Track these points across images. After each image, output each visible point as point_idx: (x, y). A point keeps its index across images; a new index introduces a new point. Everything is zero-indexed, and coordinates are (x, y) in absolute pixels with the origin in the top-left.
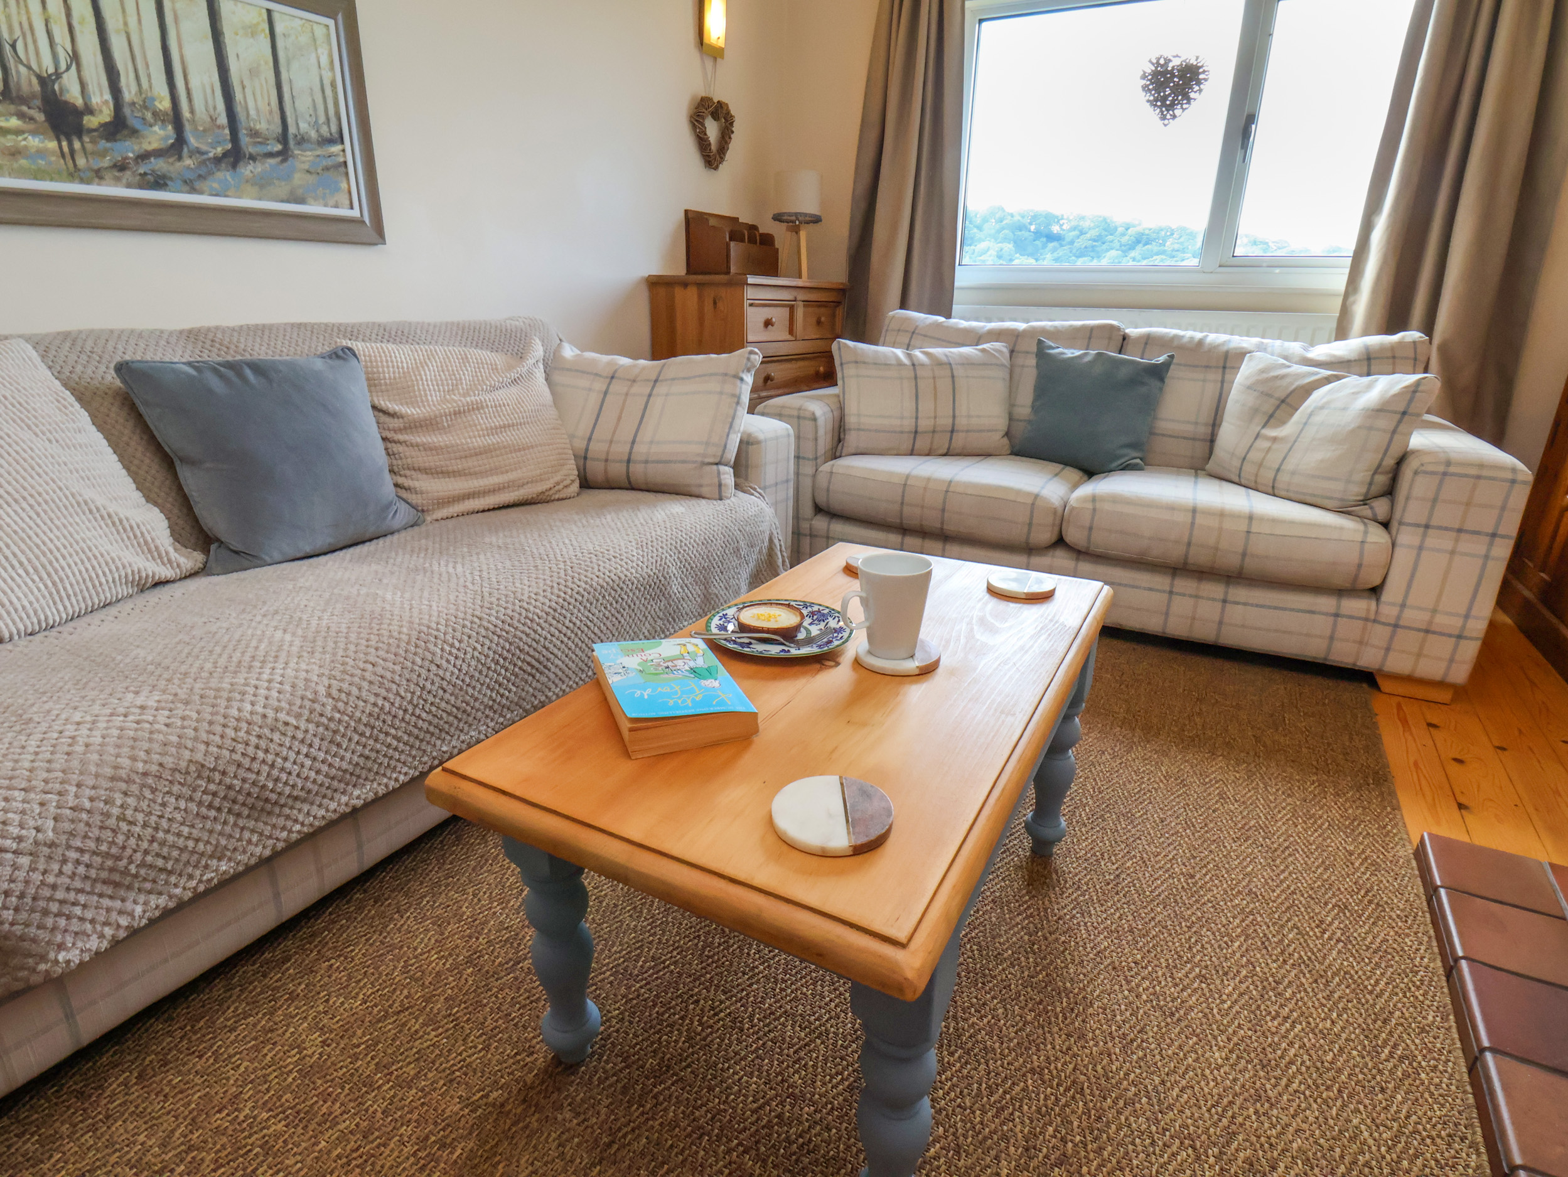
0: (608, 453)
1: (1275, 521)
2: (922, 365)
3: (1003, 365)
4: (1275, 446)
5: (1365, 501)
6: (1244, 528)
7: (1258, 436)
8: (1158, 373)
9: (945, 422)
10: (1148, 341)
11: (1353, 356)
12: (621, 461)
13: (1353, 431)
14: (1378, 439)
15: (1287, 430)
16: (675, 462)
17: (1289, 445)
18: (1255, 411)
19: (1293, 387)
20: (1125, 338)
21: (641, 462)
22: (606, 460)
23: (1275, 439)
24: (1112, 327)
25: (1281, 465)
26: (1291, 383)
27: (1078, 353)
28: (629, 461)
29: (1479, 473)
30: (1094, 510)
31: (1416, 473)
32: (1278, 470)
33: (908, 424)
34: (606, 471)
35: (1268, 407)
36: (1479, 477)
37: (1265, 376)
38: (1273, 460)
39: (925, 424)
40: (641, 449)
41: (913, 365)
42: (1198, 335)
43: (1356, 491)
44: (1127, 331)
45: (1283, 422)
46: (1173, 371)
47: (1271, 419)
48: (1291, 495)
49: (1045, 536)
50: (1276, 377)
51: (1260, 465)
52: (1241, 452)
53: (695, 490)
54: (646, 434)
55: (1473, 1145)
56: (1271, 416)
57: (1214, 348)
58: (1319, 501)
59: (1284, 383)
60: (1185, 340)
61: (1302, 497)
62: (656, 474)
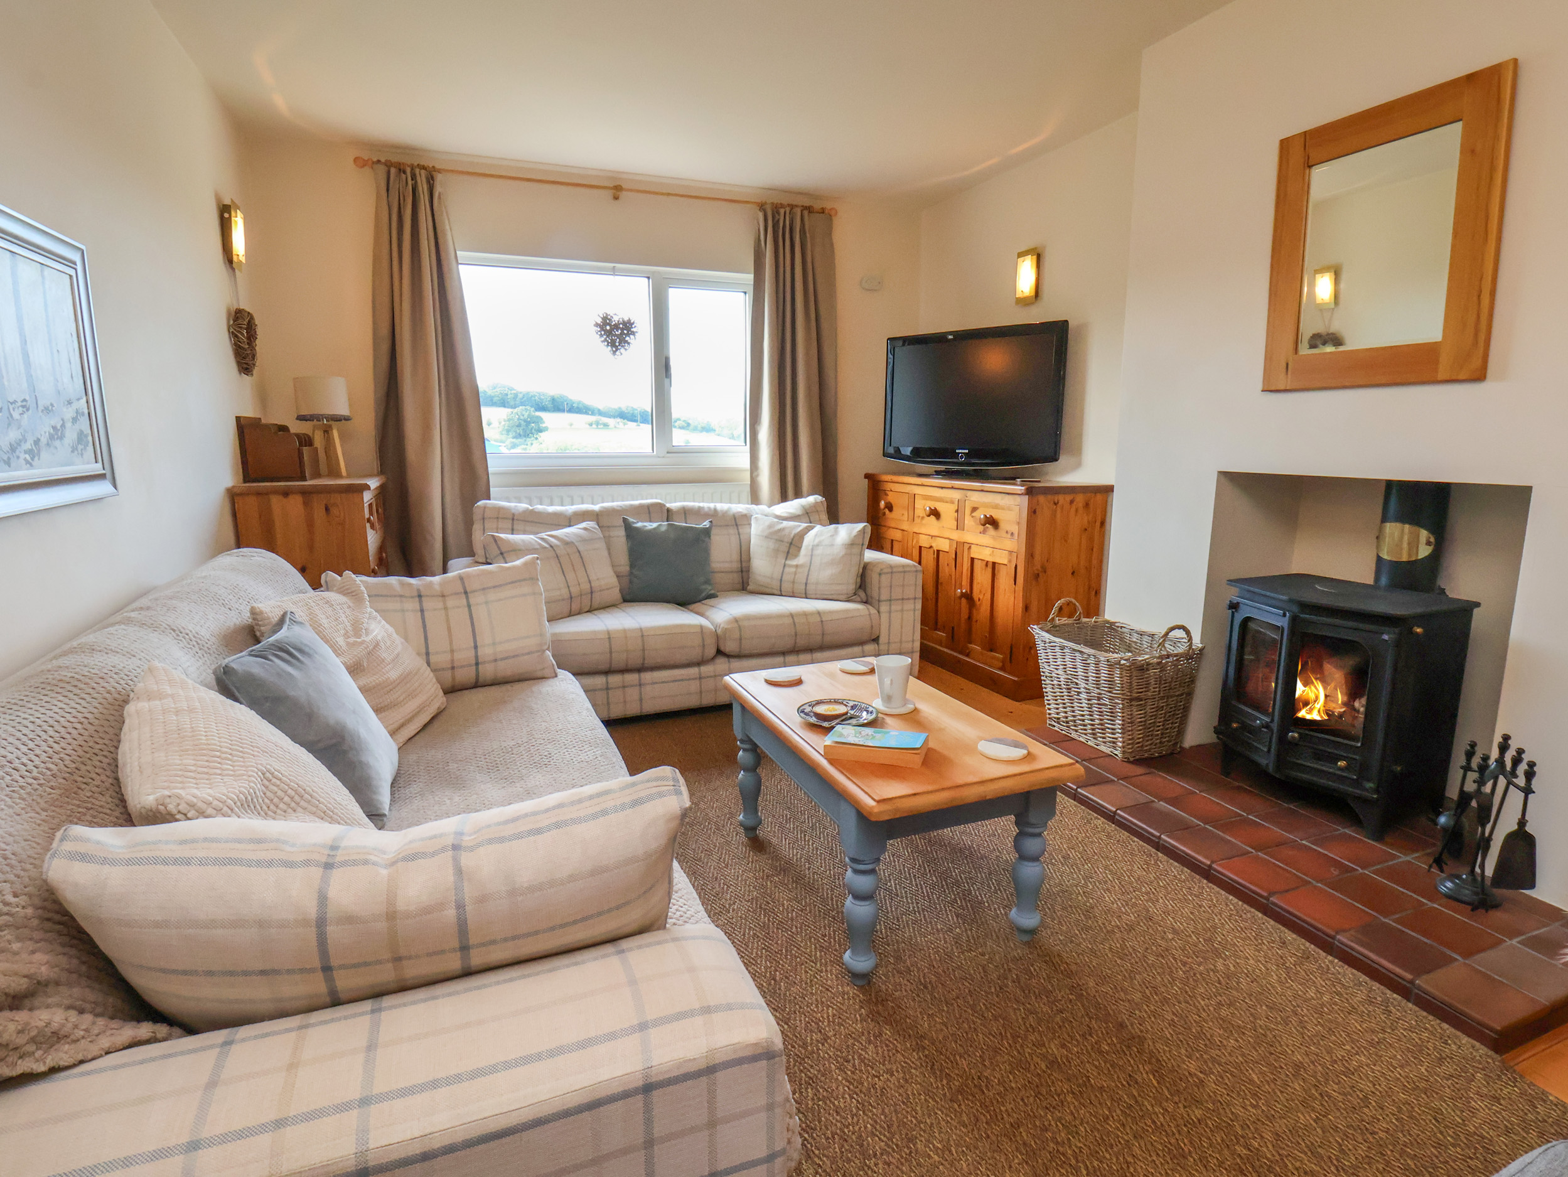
0: (452, 661)
1: (831, 612)
2: (557, 546)
3: (600, 538)
4: (799, 570)
5: (855, 594)
6: (819, 619)
7: (784, 566)
8: (707, 532)
9: (585, 587)
10: (685, 512)
11: (799, 512)
12: (470, 665)
13: (843, 556)
14: (856, 560)
15: (802, 558)
16: (523, 655)
17: (807, 569)
18: (776, 551)
19: (792, 535)
20: (668, 510)
21: (490, 662)
22: (453, 668)
23: (797, 566)
24: (660, 504)
25: (807, 579)
26: (790, 533)
27: (655, 525)
28: (477, 664)
29: (904, 570)
30: (739, 626)
31: (880, 574)
32: (806, 584)
33: (566, 595)
34: (454, 678)
35: (785, 548)
36: (904, 572)
37: (771, 530)
38: (801, 578)
39: (575, 590)
40: (486, 652)
41: (551, 546)
42: (712, 505)
43: (851, 587)
44: (668, 505)
45: (796, 556)
46: (714, 532)
47: (788, 555)
48: (818, 596)
49: (711, 651)
50: (780, 530)
51: (793, 582)
52: (777, 575)
53: (539, 674)
54: (485, 639)
55: (1096, 818)
56: (788, 552)
57: (725, 514)
58: (834, 597)
59: (787, 532)
60: (706, 510)
61: (825, 597)
62: (506, 669)
